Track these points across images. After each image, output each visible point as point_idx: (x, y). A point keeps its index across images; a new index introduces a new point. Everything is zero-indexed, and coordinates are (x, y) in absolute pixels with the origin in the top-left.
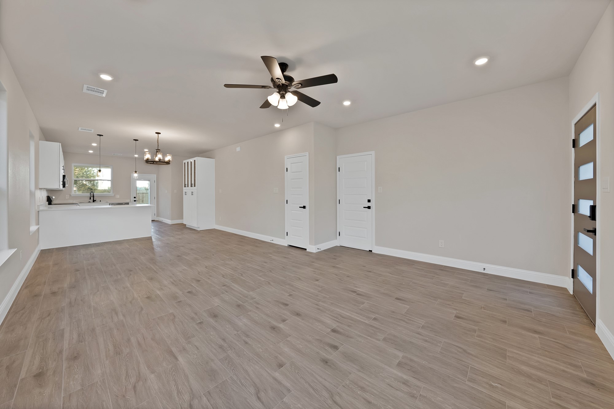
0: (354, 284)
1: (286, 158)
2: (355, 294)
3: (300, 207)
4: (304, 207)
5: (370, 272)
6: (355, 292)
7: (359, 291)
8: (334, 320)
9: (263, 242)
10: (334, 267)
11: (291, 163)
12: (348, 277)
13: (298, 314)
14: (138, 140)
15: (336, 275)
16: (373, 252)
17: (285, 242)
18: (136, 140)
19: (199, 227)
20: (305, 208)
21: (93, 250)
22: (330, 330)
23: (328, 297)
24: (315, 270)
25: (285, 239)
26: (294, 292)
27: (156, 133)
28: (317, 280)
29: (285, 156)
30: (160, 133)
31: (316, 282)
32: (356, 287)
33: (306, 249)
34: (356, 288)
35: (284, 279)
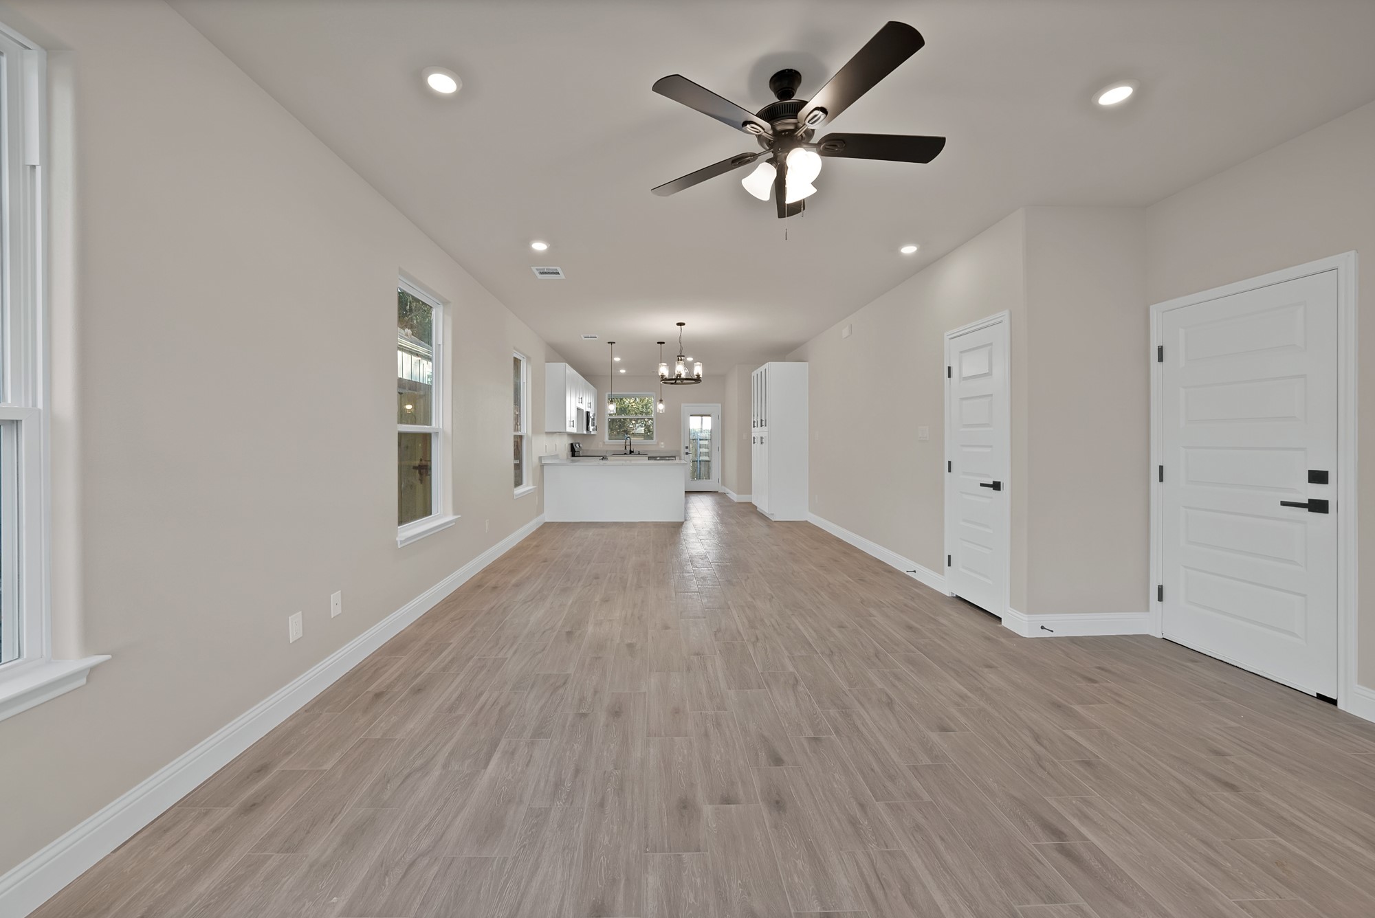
0: (1085, 801)
1: (946, 338)
2: (1047, 842)
3: (982, 485)
4: (996, 486)
5: (1232, 787)
6: (1057, 833)
7: (1085, 839)
8: (868, 887)
9: (890, 572)
10: (1058, 706)
11: (961, 352)
12: (1087, 764)
13: (778, 804)
14: (664, 343)
15: (1037, 738)
16: (1340, 706)
17: (945, 584)
18: (661, 343)
19: (773, 514)
20: (1000, 490)
21: (591, 533)
22: (818, 909)
23: (927, 797)
24: (969, 694)
25: (942, 573)
26: (834, 736)
27: (678, 324)
28: (944, 729)
29: (945, 334)
30: (683, 324)
31: (935, 737)
32: (1085, 818)
33: (1000, 619)
34: (1075, 822)
35: (846, 687)
